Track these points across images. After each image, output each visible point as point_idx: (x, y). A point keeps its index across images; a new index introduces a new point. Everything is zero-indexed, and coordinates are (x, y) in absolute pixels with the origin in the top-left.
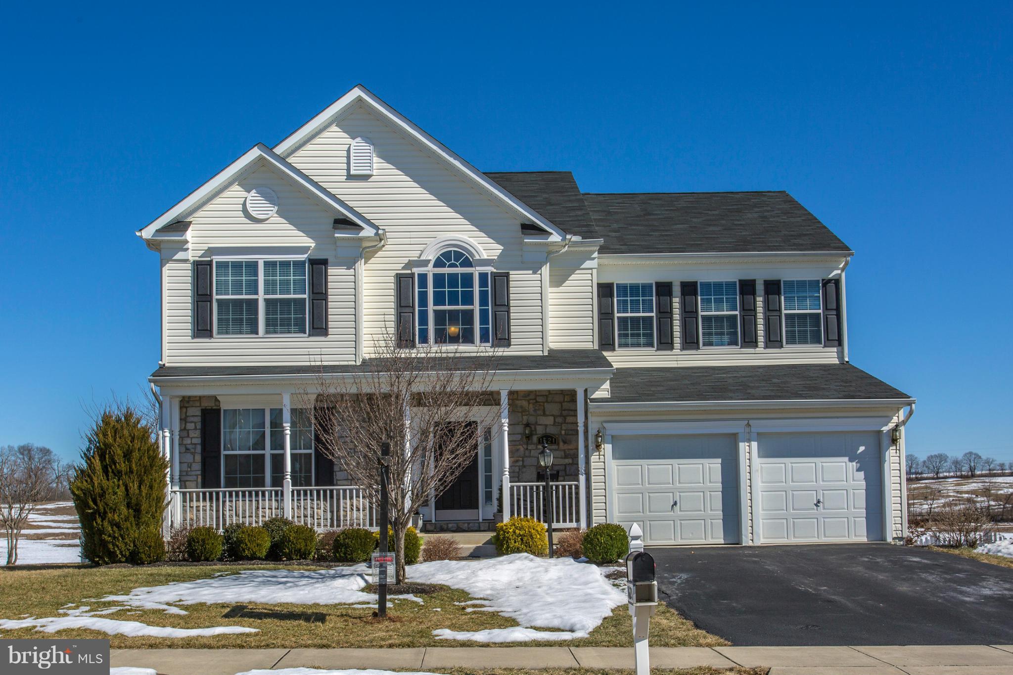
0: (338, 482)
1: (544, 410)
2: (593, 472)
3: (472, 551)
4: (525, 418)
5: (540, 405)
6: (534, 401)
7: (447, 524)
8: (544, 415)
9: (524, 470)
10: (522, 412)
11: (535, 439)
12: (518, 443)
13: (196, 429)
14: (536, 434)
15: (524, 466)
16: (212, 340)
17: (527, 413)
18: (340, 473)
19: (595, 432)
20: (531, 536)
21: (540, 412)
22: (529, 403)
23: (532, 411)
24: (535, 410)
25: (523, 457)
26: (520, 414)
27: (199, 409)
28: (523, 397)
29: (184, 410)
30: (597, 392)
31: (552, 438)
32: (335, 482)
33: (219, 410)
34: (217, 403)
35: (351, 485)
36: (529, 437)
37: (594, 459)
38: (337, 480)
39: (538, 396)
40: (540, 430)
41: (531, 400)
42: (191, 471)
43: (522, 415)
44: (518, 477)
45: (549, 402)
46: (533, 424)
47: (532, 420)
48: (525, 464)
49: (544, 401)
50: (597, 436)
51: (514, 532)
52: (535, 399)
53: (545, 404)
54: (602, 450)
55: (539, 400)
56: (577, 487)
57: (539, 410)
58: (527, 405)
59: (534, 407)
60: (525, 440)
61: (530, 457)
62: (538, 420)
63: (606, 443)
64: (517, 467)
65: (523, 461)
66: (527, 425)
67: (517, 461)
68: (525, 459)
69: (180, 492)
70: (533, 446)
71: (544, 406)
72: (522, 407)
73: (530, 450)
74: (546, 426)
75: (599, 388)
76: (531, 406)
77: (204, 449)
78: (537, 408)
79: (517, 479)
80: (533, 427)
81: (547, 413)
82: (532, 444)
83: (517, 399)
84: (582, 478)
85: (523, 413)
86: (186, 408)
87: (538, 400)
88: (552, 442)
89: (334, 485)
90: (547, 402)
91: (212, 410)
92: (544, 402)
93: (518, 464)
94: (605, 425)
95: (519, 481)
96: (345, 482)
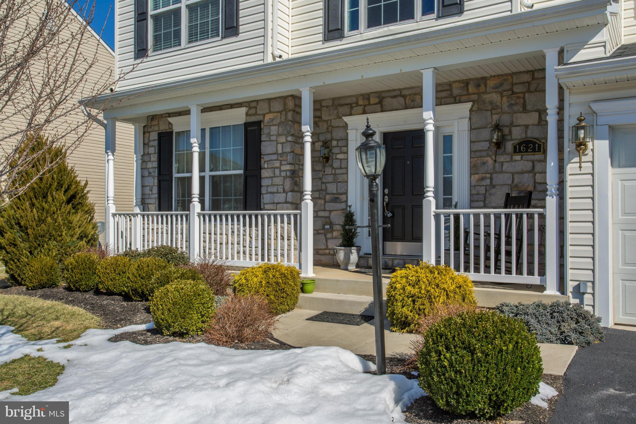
0: (266, 206)
1: (524, 106)
2: (569, 192)
3: (367, 306)
4: (496, 117)
5: (518, 97)
6: (510, 92)
7: (393, 259)
8: (525, 110)
9: (493, 191)
10: (491, 110)
11: (509, 146)
12: (484, 154)
13: (155, 153)
14: (511, 140)
15: (493, 186)
16: (149, 59)
17: (499, 110)
18: (267, 195)
19: (574, 122)
20: (430, 298)
21: (519, 108)
22: (502, 96)
23: (505, 106)
24: (511, 105)
25: (491, 174)
26: (489, 113)
27: (157, 132)
28: (493, 88)
29: (147, 135)
30: (582, 51)
31: (534, 143)
32: (262, 207)
33: (171, 133)
34: (170, 126)
35: (276, 210)
36: (498, 145)
37: (571, 168)
38: (264, 204)
39: (516, 84)
40: (517, 134)
41: (505, 91)
42: (152, 194)
43: (492, 114)
44: (484, 201)
45: (531, 92)
46: (507, 126)
47: (505, 119)
48: (494, 183)
49: (524, 90)
50: (577, 128)
51: (404, 289)
52: (511, 90)
53: (527, 95)
54: (589, 151)
55: (518, 91)
56: (542, 217)
57: (516, 104)
58: (499, 99)
59: (508, 101)
60: (494, 149)
61: (502, 172)
62: (515, 121)
63: (597, 139)
64: (483, 188)
65: (491, 179)
66: (497, 127)
67: (483, 179)
68: (494, 176)
69: (141, 214)
70: (505, 156)
71: (524, 98)
72: (491, 103)
73: (502, 163)
74: (527, 126)
75: (586, 43)
76: (505, 99)
77: (160, 173)
78: (513, 102)
79: (482, 204)
80: (506, 131)
81: (529, 107)
82: (505, 153)
83: (485, 93)
84: (551, 202)
85: (493, 112)
86: (149, 132)
87: (515, 90)
88: (534, 150)
89: (261, 210)
90: (529, 91)
91: (166, 133)
92: (524, 93)
93: (484, 183)
94: (595, 107)
95: (485, 207)
96: (271, 206)
